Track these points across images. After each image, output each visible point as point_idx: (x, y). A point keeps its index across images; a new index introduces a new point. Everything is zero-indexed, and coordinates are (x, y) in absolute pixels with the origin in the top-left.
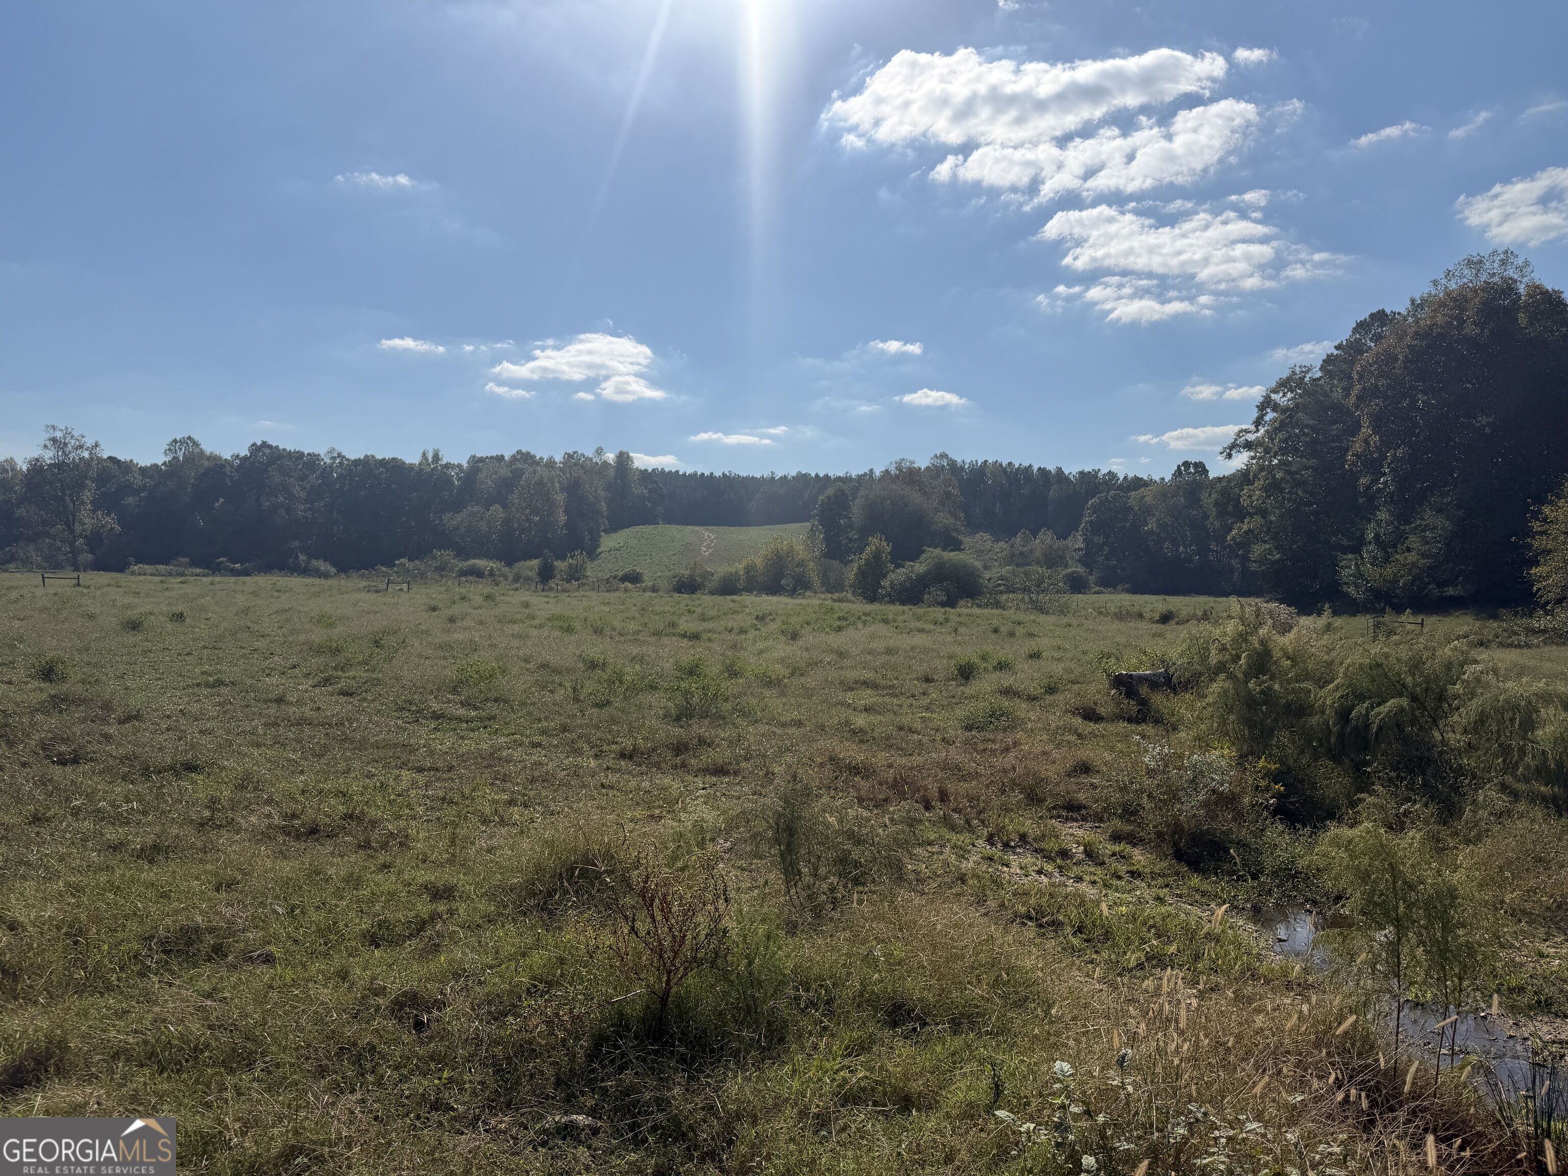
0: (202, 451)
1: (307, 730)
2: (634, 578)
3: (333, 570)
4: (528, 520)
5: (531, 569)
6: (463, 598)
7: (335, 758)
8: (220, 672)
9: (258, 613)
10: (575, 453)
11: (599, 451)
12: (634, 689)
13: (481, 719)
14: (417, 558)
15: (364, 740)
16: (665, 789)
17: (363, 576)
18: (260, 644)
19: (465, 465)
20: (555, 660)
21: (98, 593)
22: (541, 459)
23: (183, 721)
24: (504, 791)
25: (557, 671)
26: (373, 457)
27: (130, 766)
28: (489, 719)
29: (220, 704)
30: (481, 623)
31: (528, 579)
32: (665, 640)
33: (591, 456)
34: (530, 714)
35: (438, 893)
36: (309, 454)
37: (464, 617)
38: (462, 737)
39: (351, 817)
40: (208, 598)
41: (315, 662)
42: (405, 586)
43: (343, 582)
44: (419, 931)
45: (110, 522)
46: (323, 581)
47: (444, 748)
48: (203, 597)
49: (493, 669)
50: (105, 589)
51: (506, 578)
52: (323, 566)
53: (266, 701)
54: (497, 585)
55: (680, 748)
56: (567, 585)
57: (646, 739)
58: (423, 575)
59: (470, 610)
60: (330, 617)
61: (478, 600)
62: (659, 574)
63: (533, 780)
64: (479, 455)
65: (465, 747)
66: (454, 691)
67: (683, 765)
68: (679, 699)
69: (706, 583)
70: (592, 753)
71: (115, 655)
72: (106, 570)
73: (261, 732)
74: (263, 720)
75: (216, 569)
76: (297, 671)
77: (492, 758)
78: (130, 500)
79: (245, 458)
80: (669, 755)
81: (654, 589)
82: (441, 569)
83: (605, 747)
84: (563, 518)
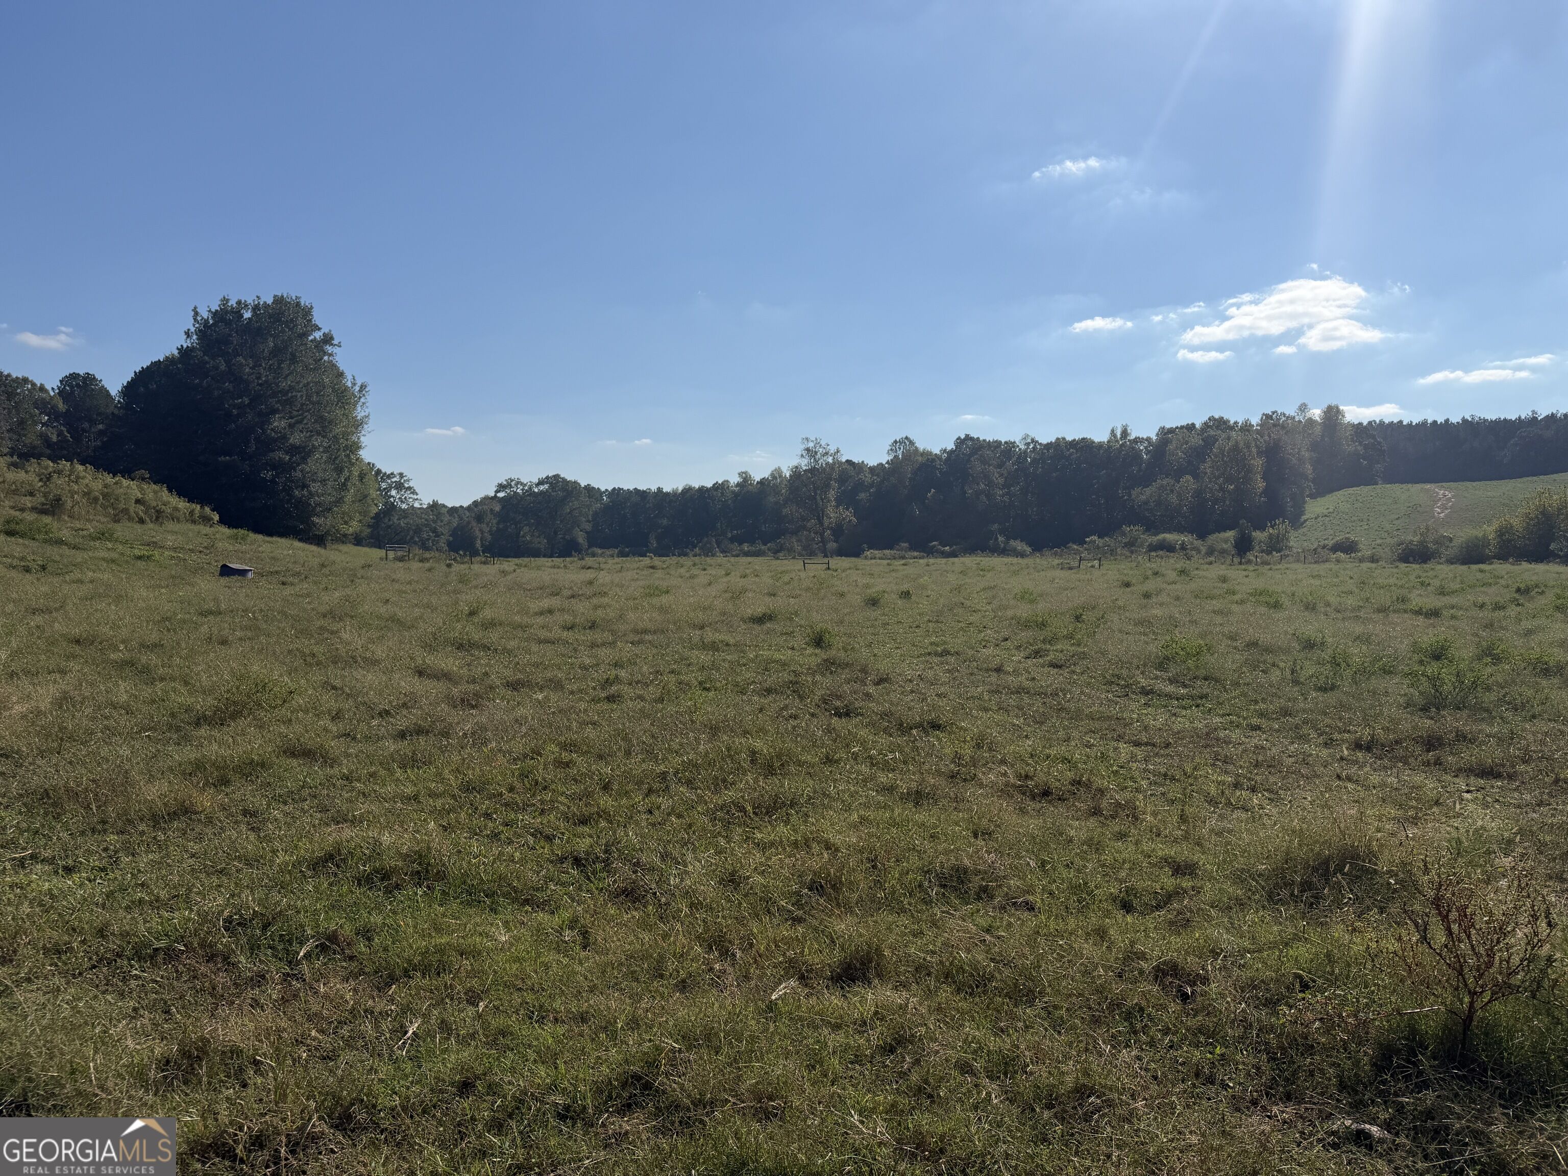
0: (917, 449)
1: (1026, 699)
2: (1348, 547)
3: (1028, 550)
4: (1222, 489)
5: (1226, 541)
6: (1156, 574)
7: (1054, 726)
8: (945, 643)
9: (968, 591)
10: (1273, 413)
11: (1303, 408)
12: (1363, 672)
13: (1192, 698)
14: (1106, 535)
15: (1079, 711)
16: (1419, 788)
17: (1056, 554)
18: (974, 618)
19: (1154, 438)
20: (1265, 638)
21: (844, 575)
22: (1236, 423)
23: (922, 685)
24: (1226, 772)
25: (1268, 650)
26: (1064, 439)
27: (889, 722)
28: (1201, 698)
29: (949, 671)
30: (1178, 598)
31: (1223, 552)
32: (1394, 618)
33: (1292, 414)
34: (1244, 695)
35: (1181, 869)
36: (1006, 443)
37: (1159, 592)
38: (1175, 715)
39: (1079, 783)
40: (925, 578)
41: (1025, 635)
42: (1096, 563)
43: (1038, 560)
44: (1166, 904)
45: (848, 515)
46: (1020, 560)
47: (1158, 724)
48: (922, 577)
49: (1200, 646)
50: (849, 571)
51: (1199, 551)
52: (1020, 545)
53: (987, 670)
54: (1189, 559)
55: (1431, 743)
56: (1267, 557)
57: (1386, 729)
58: (1113, 552)
59: (1165, 586)
60: (1031, 594)
61: (1172, 575)
62: (1379, 541)
63: (1257, 765)
64: (1168, 426)
65: (1180, 724)
66: (1161, 666)
67: (1438, 762)
68: (1425, 685)
69: (1442, 550)
70: (1321, 740)
71: (863, 627)
72: (847, 555)
73: (987, 698)
74: (987, 687)
75: (930, 552)
76: (1009, 643)
77: (1208, 738)
78: (862, 496)
79: (952, 451)
80: (1418, 750)
81: (1373, 559)
82: (1131, 545)
83: (1336, 736)
84: (1261, 485)
